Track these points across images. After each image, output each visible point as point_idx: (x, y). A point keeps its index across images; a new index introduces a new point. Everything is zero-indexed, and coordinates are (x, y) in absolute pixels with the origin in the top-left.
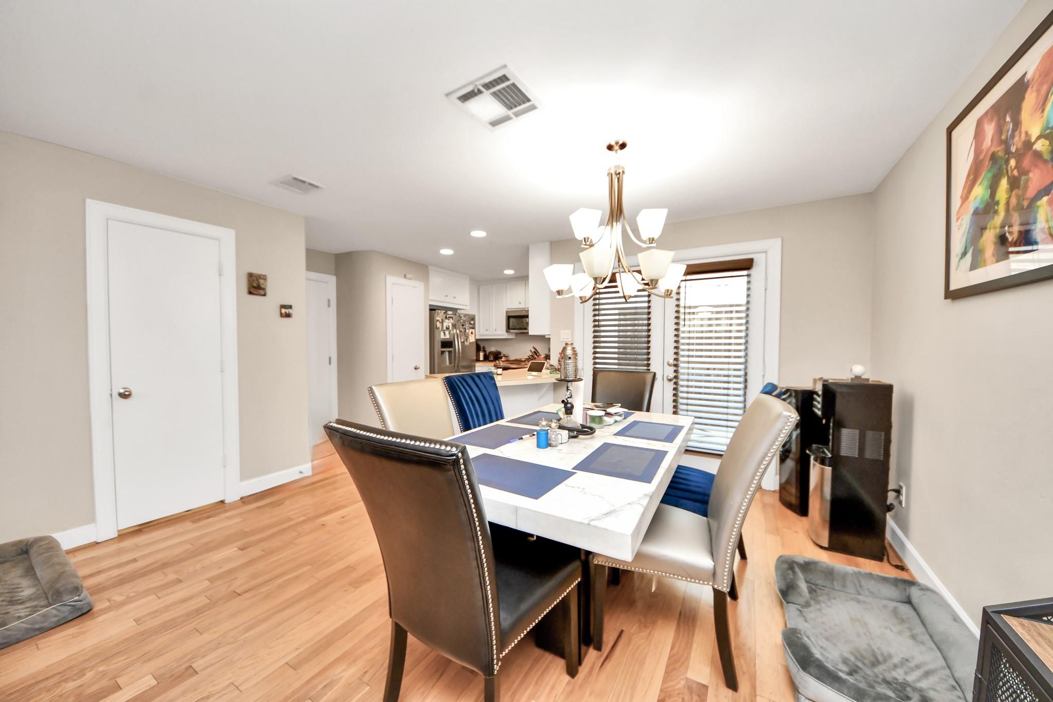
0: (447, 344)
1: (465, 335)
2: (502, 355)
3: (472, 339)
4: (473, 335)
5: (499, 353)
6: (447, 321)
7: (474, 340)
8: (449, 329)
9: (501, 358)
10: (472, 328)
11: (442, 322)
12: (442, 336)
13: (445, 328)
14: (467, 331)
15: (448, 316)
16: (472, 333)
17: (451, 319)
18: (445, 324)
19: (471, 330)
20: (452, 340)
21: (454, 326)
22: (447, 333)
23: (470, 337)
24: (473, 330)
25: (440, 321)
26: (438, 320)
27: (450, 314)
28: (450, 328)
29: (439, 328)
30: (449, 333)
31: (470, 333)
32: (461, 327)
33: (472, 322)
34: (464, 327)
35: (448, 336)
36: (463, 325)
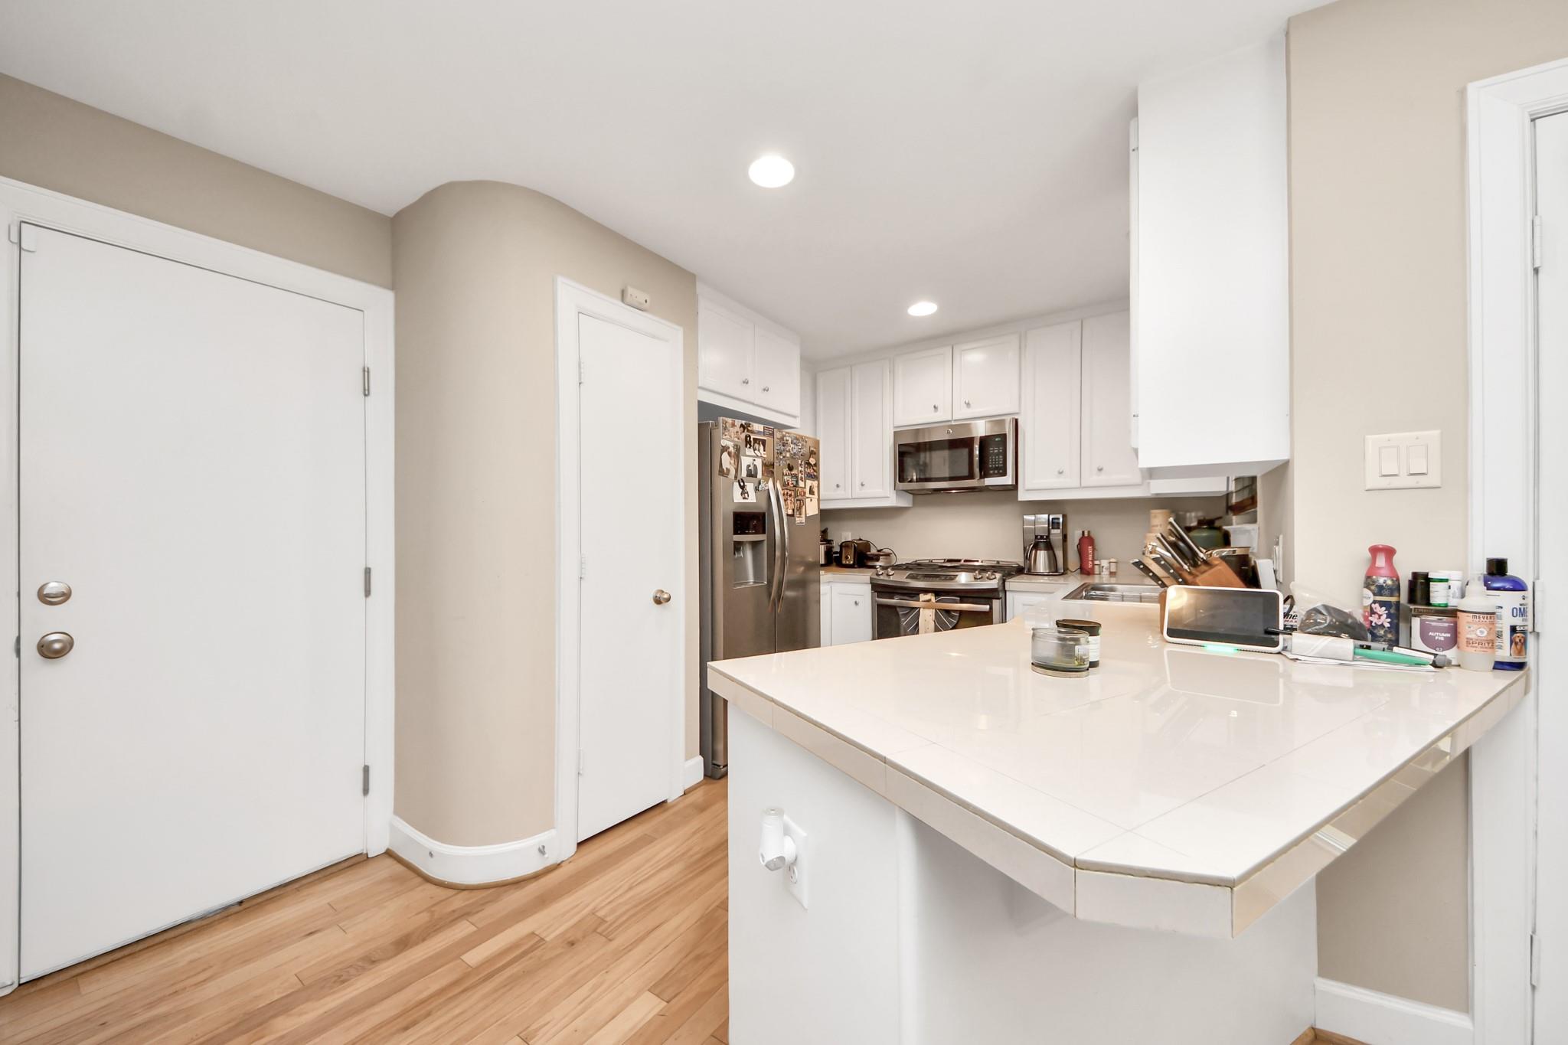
0: (747, 521)
1: (795, 496)
2: (873, 551)
3: (812, 508)
4: (815, 501)
6: (749, 451)
7: (816, 512)
8: (755, 476)
10: (815, 477)
11: (737, 456)
12: (738, 498)
13: (744, 473)
14: (801, 484)
15: (752, 437)
16: (811, 492)
17: (762, 447)
18: (746, 461)
19: (809, 483)
20: (763, 508)
21: (769, 467)
22: (750, 487)
23: (808, 500)
24: (815, 483)
25: (732, 449)
26: (725, 449)
27: (759, 433)
28: (760, 475)
29: (728, 470)
30: (756, 489)
31: (807, 490)
32: (786, 471)
33: (812, 461)
34: (793, 472)
35: (752, 498)
36: (791, 468)
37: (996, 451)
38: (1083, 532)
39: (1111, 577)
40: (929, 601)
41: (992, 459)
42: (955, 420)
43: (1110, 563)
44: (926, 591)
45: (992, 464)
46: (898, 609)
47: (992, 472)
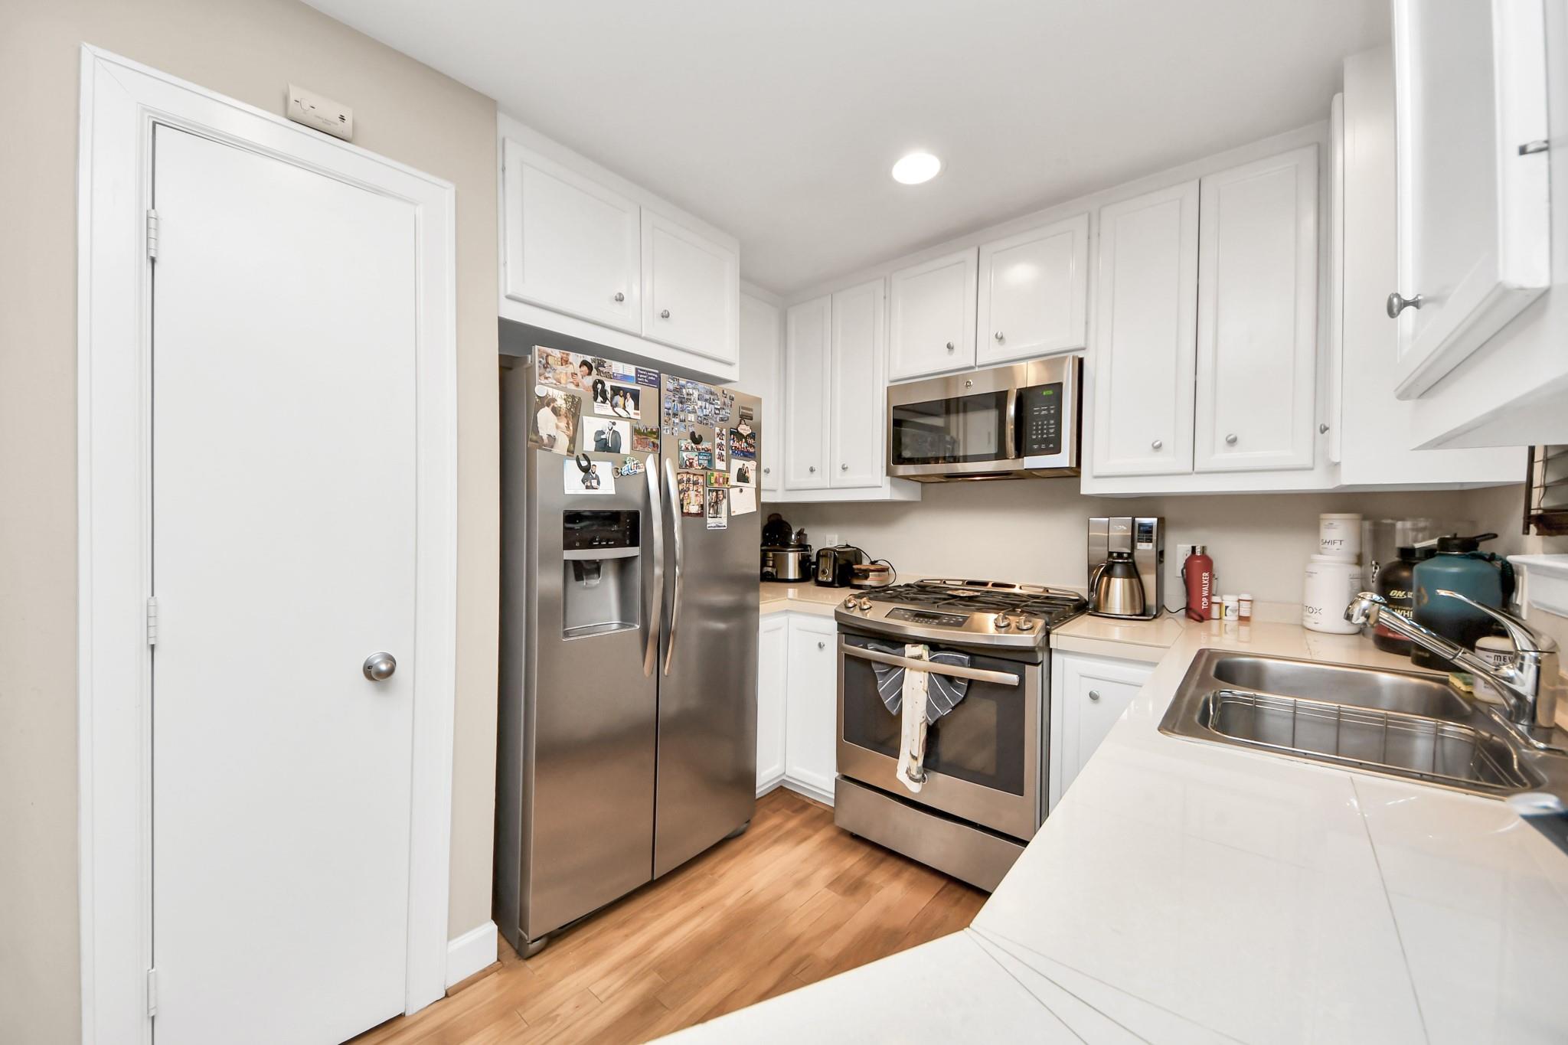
1: (707, 483)
2: (866, 563)
3: (743, 502)
4: (750, 488)
5: (857, 555)
6: (601, 408)
7: (752, 508)
8: (616, 449)
9: (865, 574)
10: (747, 455)
11: (574, 411)
12: (573, 483)
13: (589, 445)
14: (720, 465)
15: (608, 384)
16: (742, 477)
17: (630, 403)
18: (592, 426)
19: (737, 464)
20: (635, 502)
21: (649, 438)
22: (603, 469)
23: (734, 492)
24: (751, 465)
25: (560, 403)
26: (546, 401)
27: (625, 378)
28: (625, 448)
29: (552, 439)
30: (617, 471)
31: (733, 477)
32: (686, 443)
33: (745, 430)
34: (704, 445)
35: (607, 486)
36: (696, 440)
37: (1043, 413)
38: (1194, 548)
39: (1240, 625)
40: (919, 657)
41: (1037, 425)
42: (979, 367)
43: (1239, 601)
44: (917, 641)
45: (1037, 434)
46: (873, 665)
47: (1036, 447)
